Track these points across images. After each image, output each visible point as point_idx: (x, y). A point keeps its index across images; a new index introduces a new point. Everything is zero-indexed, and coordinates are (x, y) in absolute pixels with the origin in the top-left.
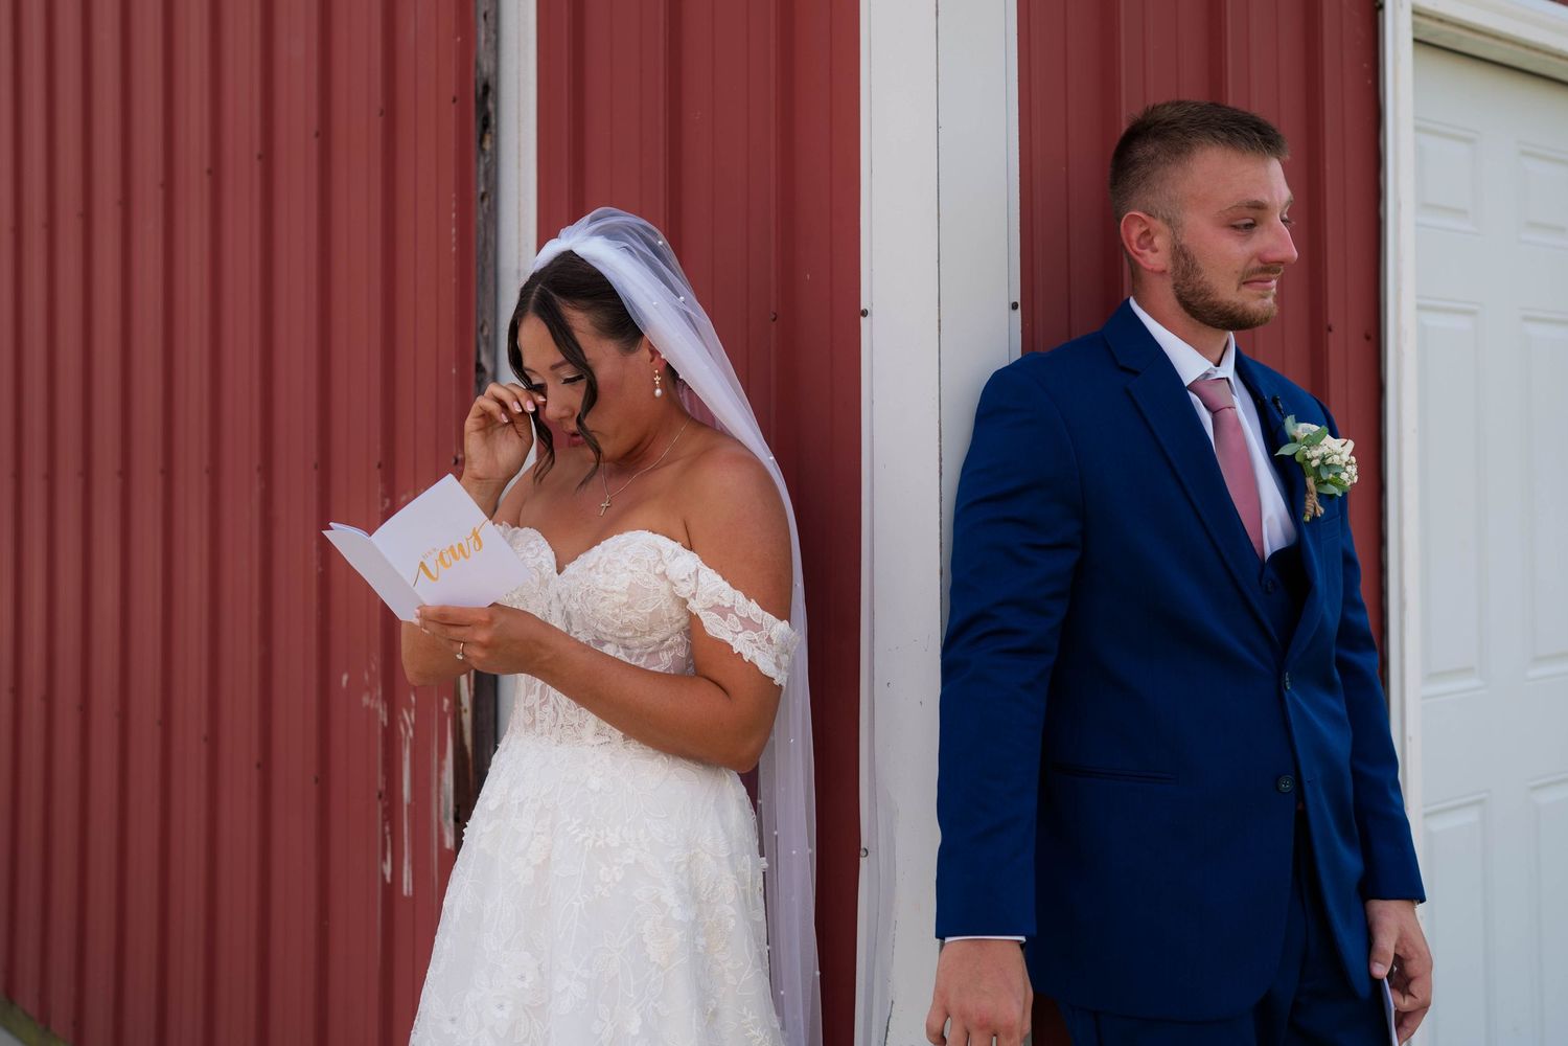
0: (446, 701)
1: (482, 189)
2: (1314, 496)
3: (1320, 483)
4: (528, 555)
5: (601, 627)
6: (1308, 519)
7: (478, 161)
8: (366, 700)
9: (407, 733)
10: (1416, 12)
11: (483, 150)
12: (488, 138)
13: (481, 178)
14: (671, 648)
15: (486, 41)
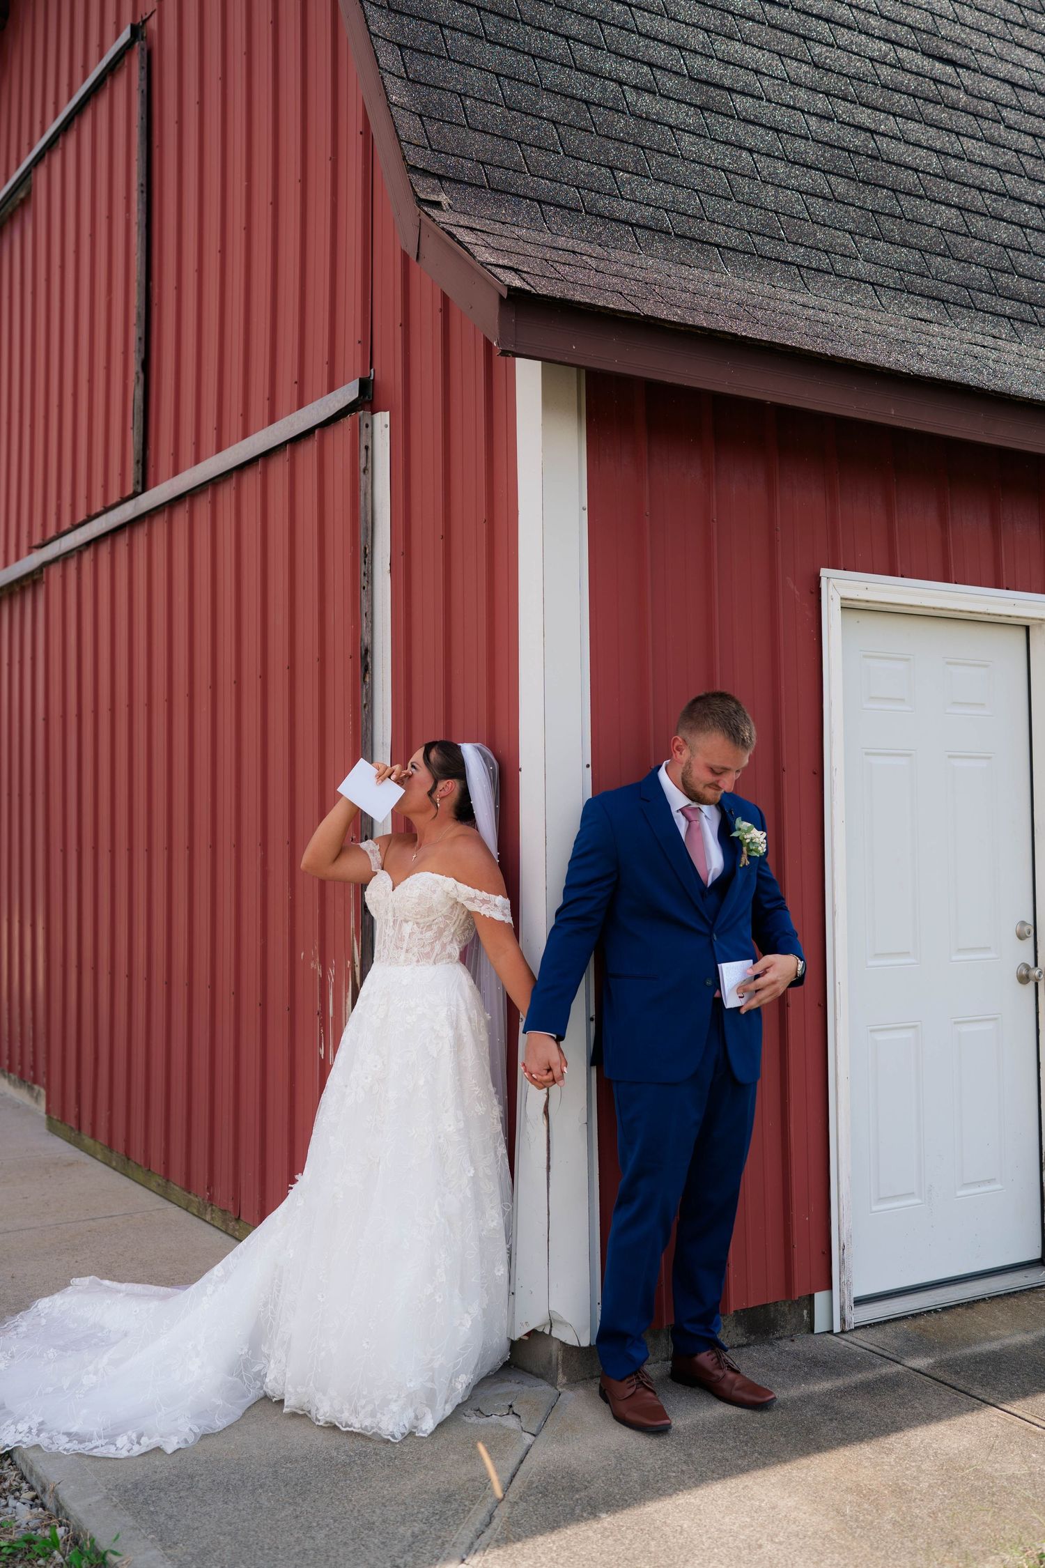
0: (349, 962)
1: (365, 702)
2: (746, 856)
3: (749, 850)
4: (381, 882)
5: (407, 913)
6: (741, 865)
7: (362, 688)
8: (312, 965)
9: (331, 980)
10: (842, 599)
11: (364, 681)
12: (367, 675)
13: (364, 696)
14: (437, 923)
15: (366, 628)
